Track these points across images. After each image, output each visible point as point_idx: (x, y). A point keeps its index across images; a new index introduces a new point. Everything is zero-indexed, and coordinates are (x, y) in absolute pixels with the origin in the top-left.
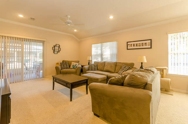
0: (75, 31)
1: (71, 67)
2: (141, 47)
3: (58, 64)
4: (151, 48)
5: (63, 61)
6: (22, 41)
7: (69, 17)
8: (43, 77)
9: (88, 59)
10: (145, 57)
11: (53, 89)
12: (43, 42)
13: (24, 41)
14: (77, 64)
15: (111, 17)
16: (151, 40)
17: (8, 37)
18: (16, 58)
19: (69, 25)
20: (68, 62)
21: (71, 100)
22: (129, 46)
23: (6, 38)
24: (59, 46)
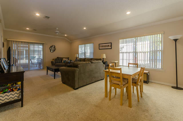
0: (66, 35)
1: (63, 62)
2: (106, 48)
3: (53, 59)
4: (111, 48)
5: (57, 58)
6: (29, 44)
7: (57, 29)
8: (43, 69)
9: (76, 56)
10: (105, 54)
11: (47, 74)
12: (43, 44)
13: (30, 43)
14: (67, 59)
15: (85, 28)
16: (111, 43)
17: (20, 42)
18: (25, 55)
19: (57, 34)
20: (61, 58)
21: (55, 79)
22: (100, 47)
23: (19, 42)
24: (55, 46)
